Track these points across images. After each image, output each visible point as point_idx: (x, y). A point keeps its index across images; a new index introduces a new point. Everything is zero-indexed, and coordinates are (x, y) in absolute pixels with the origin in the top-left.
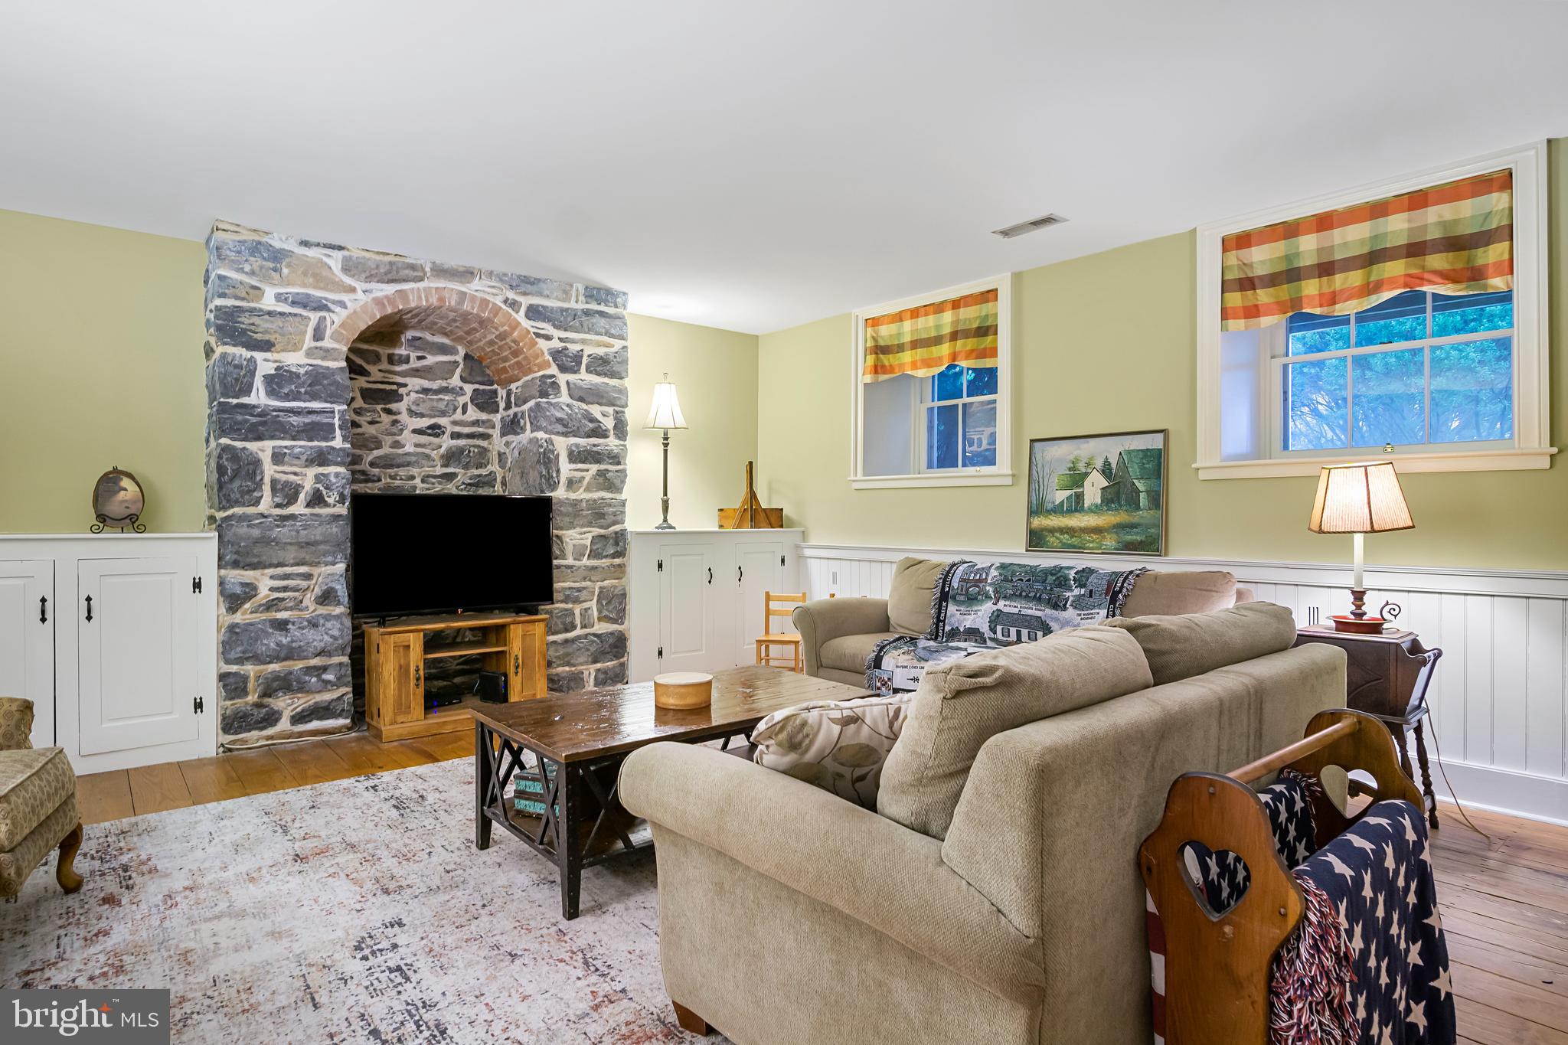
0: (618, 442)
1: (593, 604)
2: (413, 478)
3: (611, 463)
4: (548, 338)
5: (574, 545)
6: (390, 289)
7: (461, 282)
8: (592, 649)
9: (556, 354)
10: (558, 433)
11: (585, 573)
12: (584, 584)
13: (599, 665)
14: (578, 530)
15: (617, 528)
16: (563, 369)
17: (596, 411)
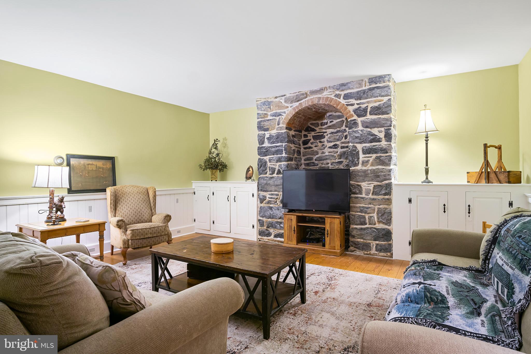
0: (386, 143)
1: (375, 215)
2: (328, 164)
3: (383, 153)
4: (352, 105)
5: (365, 189)
6: (297, 104)
7: (320, 94)
8: (374, 234)
9: (355, 111)
10: (357, 143)
11: (370, 201)
12: (370, 206)
13: (377, 242)
14: (367, 182)
15: (387, 182)
16: (359, 116)
17: (375, 131)
